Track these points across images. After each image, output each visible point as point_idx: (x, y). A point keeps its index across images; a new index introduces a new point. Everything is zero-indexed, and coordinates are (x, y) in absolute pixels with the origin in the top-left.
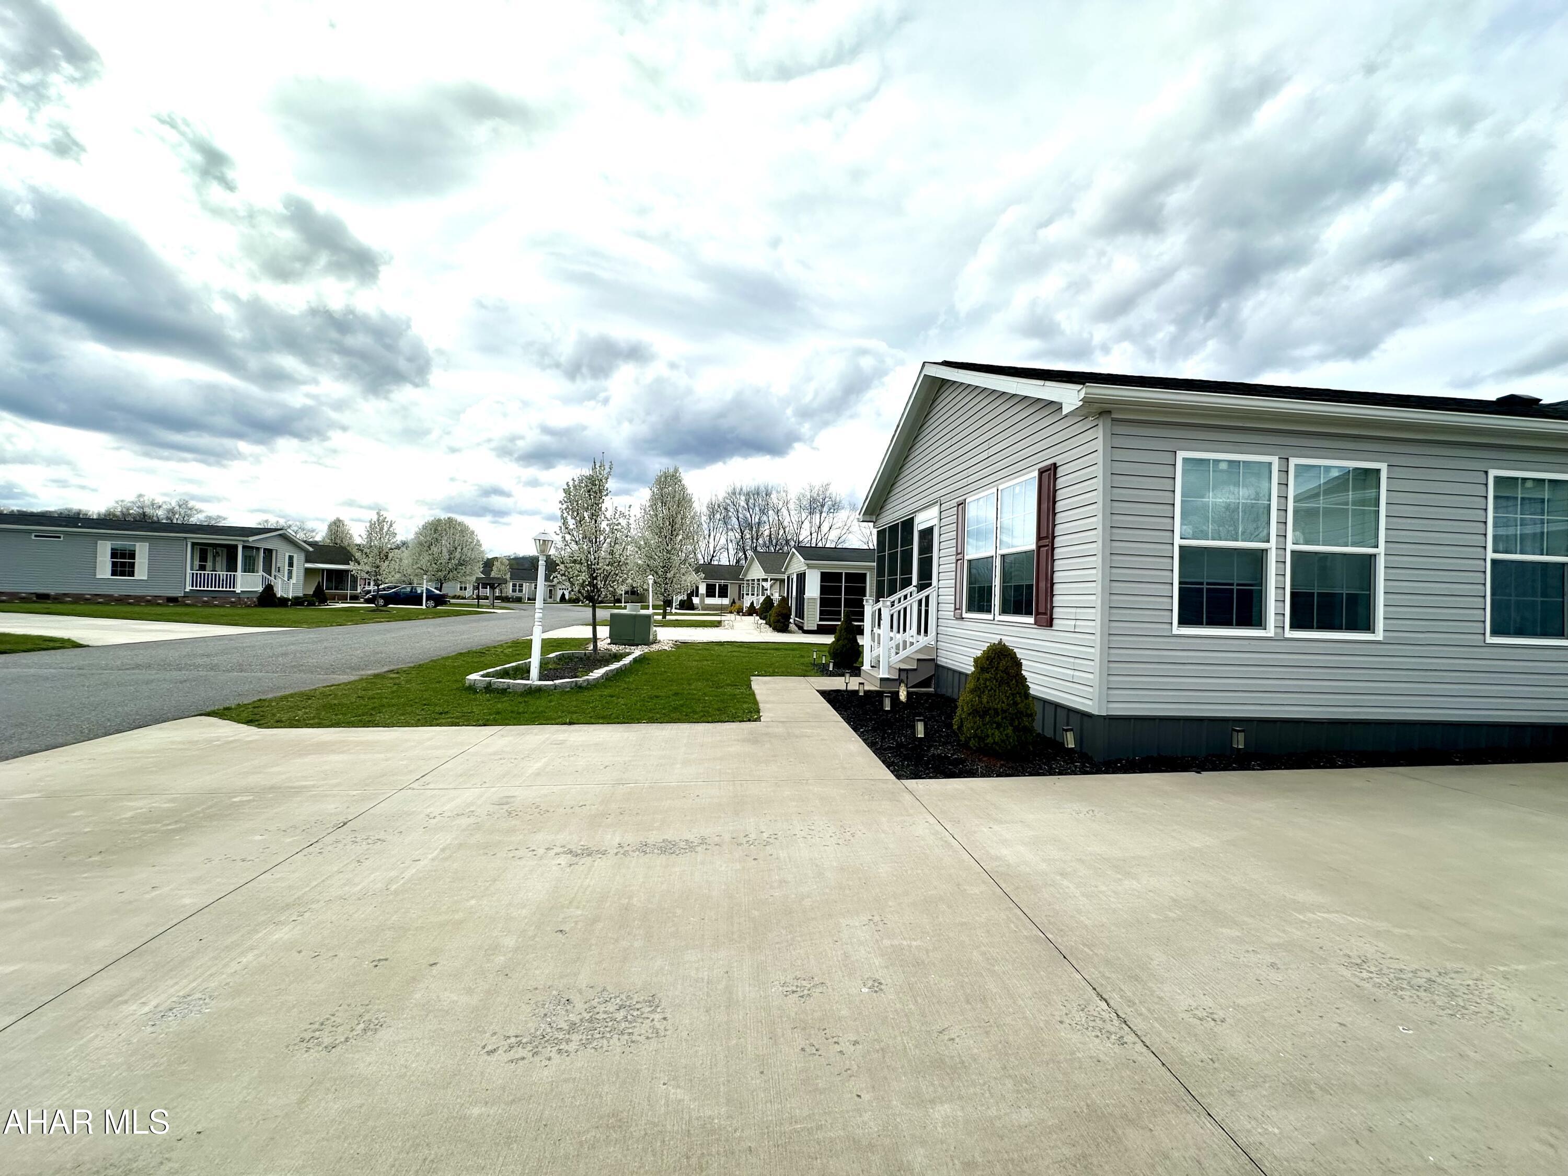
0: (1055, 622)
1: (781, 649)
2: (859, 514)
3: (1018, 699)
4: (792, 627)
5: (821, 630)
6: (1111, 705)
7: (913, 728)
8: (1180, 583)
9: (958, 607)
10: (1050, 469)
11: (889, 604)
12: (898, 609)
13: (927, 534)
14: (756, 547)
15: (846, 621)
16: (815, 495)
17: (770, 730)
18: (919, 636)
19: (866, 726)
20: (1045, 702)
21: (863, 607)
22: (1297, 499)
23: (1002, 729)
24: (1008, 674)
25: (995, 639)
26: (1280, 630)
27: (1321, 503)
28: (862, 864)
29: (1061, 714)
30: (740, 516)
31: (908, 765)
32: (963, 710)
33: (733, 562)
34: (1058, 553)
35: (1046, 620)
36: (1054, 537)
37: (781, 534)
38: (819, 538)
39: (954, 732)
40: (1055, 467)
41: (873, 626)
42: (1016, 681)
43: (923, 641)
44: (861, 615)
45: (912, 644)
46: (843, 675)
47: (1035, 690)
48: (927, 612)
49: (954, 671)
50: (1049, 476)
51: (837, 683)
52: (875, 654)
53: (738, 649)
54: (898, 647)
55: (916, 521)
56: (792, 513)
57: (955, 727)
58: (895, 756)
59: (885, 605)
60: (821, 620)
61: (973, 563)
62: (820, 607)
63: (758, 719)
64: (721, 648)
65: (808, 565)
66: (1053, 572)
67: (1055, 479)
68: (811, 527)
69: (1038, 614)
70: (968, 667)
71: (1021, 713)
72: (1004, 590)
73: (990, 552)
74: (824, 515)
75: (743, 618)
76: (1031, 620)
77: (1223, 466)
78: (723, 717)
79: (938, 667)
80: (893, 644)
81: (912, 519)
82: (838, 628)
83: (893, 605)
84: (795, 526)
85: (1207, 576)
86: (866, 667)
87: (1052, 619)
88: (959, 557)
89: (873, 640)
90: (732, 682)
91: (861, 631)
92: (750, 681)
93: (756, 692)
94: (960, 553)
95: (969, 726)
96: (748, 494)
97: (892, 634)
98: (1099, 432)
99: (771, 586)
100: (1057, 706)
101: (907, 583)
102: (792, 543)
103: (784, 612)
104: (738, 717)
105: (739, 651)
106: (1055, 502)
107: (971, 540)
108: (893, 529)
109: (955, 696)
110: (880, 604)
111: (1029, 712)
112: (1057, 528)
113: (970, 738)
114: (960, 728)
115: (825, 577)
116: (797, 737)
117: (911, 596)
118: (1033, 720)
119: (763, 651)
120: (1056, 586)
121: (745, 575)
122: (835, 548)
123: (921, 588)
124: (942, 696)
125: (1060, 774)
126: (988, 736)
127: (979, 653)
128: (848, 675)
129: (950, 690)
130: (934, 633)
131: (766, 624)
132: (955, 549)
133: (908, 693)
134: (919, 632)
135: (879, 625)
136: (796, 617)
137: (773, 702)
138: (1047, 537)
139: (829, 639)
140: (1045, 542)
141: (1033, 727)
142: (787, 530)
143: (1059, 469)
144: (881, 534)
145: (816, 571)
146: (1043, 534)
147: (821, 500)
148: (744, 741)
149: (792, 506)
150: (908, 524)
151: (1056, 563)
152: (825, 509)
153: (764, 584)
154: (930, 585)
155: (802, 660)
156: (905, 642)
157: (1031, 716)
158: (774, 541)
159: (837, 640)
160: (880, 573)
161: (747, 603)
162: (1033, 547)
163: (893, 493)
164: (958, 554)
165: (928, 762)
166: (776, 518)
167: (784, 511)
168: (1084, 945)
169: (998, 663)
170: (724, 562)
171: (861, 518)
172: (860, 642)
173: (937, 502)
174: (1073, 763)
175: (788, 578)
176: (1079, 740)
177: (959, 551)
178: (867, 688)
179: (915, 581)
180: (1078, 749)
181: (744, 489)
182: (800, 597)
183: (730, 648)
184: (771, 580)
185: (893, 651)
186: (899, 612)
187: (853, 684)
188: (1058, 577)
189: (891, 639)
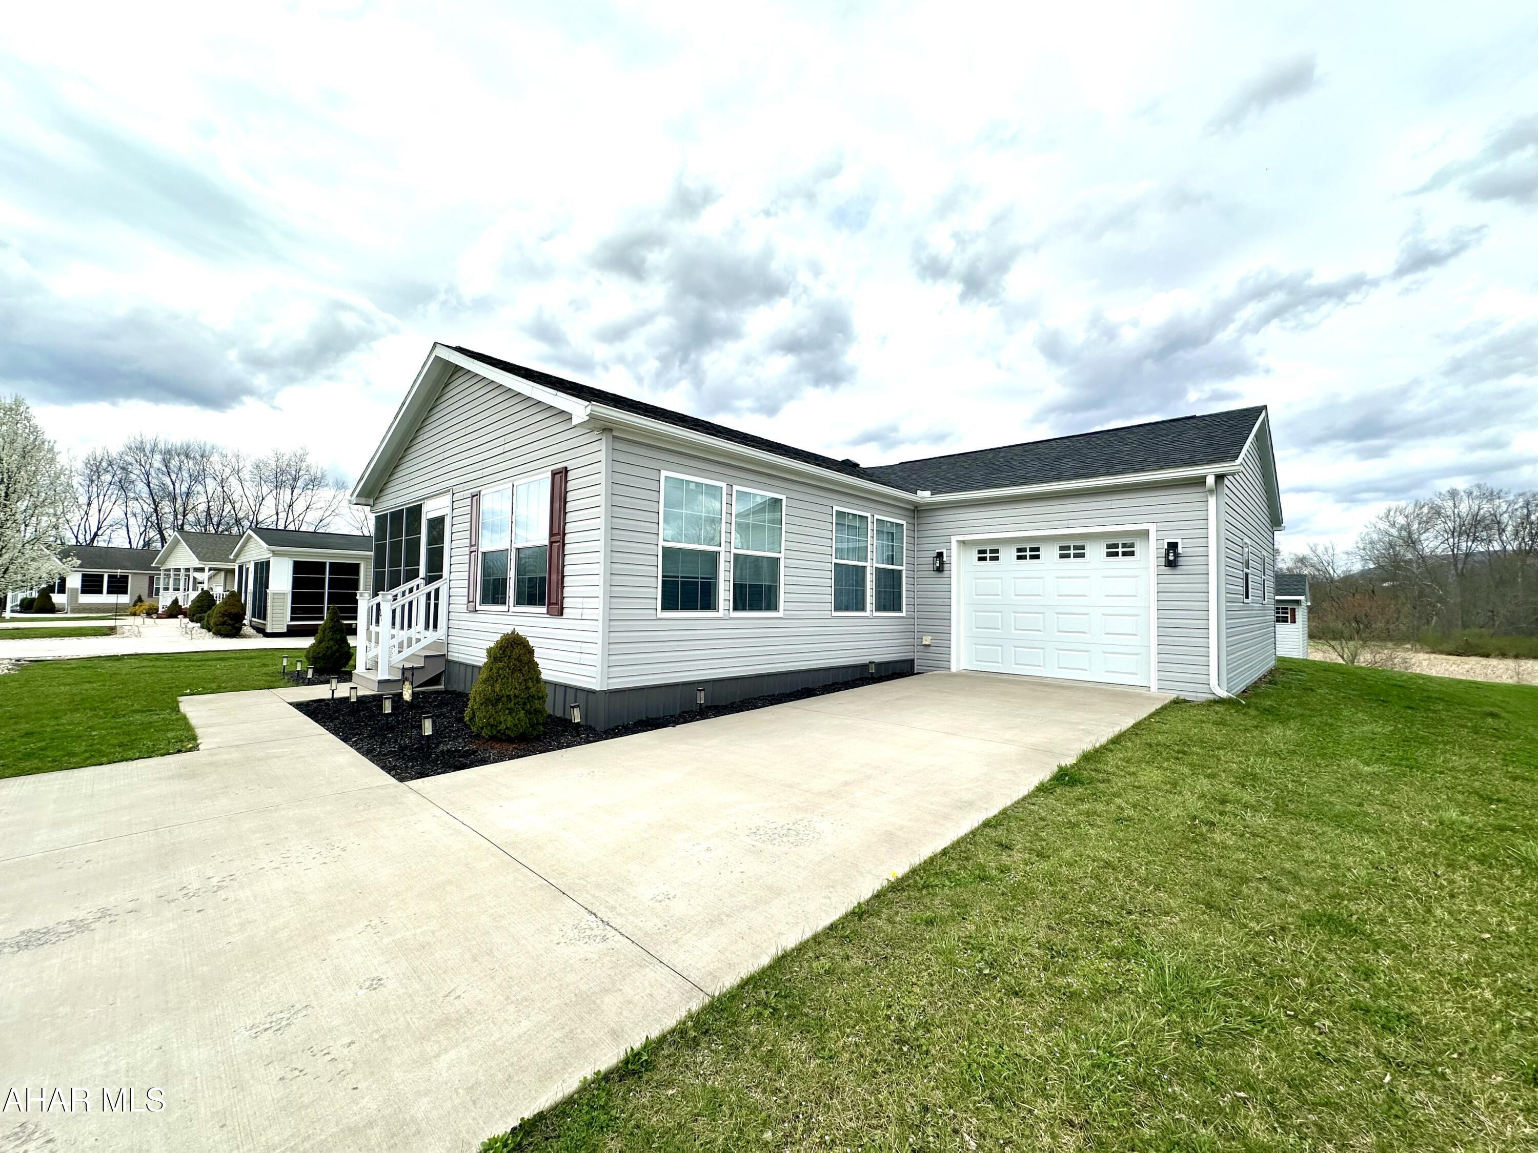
0: (565, 611)
1: (229, 658)
2: (351, 496)
3: (530, 684)
4: (247, 630)
5: (292, 632)
6: (611, 681)
7: (420, 727)
8: (663, 576)
9: (471, 599)
10: (561, 472)
11: (390, 597)
12: (402, 603)
13: (437, 524)
14: (182, 525)
15: (331, 619)
16: (284, 466)
17: (216, 758)
18: (427, 632)
19: (359, 735)
20: (556, 685)
21: (356, 602)
22: (737, 516)
23: (514, 714)
24: (520, 661)
25: (508, 630)
26: (727, 612)
27: (751, 520)
28: (356, 876)
29: (570, 694)
30: (154, 481)
31: (413, 766)
32: (475, 700)
33: (138, 543)
34: (568, 549)
35: (557, 609)
36: (564, 534)
37: (226, 510)
38: (290, 519)
39: (466, 725)
40: (566, 470)
41: (370, 623)
42: (529, 668)
43: (431, 636)
44: (353, 613)
45: (418, 640)
46: (328, 682)
47: (546, 675)
48: (436, 606)
49: (467, 665)
50: (560, 477)
51: (321, 692)
52: (371, 654)
53: (151, 664)
54: (401, 645)
55: (424, 510)
56: (246, 484)
57: (467, 719)
58: (397, 760)
59: (386, 601)
60: (292, 619)
61: (488, 556)
62: (293, 603)
63: (196, 748)
64: (117, 664)
65: (273, 551)
66: (564, 566)
67: (566, 482)
68: (277, 506)
69: (550, 604)
70: (479, 658)
71: (533, 697)
72: (519, 583)
73: (505, 545)
74: (296, 491)
75: (158, 621)
76: (543, 610)
77: (692, 486)
78: (130, 754)
79: (448, 662)
80: (395, 642)
81: (420, 507)
82: (320, 628)
83: (395, 600)
84: (252, 503)
85: (681, 572)
86: (360, 669)
87: (562, 609)
88: (473, 549)
89: (369, 640)
90: (145, 706)
91: (353, 631)
92: (178, 702)
93: (189, 715)
94: (474, 545)
95: (481, 715)
96: (169, 452)
97: (394, 632)
98: (602, 445)
99: (210, 578)
100: (566, 687)
101: (414, 575)
102: (246, 523)
103: (234, 611)
104: (159, 749)
105: (153, 666)
106: (565, 503)
107: (485, 532)
108: (396, 516)
109: (467, 692)
110: (379, 599)
111: (540, 695)
112: (567, 526)
113: (482, 728)
114: (472, 719)
115: (298, 567)
116: (259, 760)
117: (418, 589)
118: (544, 702)
119: (198, 664)
120: (566, 579)
121: (163, 561)
122: (315, 532)
123: (429, 580)
124: (453, 692)
125: (567, 747)
126: (501, 723)
127: (492, 645)
128: (334, 682)
129: (462, 686)
130: (445, 627)
131: (202, 627)
132: (468, 540)
133: (413, 693)
134: (427, 627)
135: (378, 622)
136: (253, 616)
137: (221, 725)
138: (558, 534)
139: (307, 642)
140: (557, 538)
141: (544, 708)
142: (237, 506)
143: (569, 473)
144: (380, 521)
145: (286, 559)
146: (555, 531)
147: (294, 473)
148: (171, 778)
149: (246, 475)
150: (415, 512)
151: (567, 557)
152: (300, 484)
153: (199, 576)
154: (441, 577)
155: (265, 670)
156: (410, 639)
157: (542, 698)
158: (215, 520)
159: (319, 642)
160: (379, 562)
161: (165, 600)
162: (547, 542)
163: (396, 476)
164: (471, 546)
165: (437, 759)
166: (220, 489)
167: (233, 481)
168: (580, 878)
169: (512, 652)
170: (119, 541)
171: (354, 501)
172: (351, 641)
173: (449, 491)
174: (578, 736)
175: (241, 568)
176: (584, 715)
177: (473, 543)
178: (360, 693)
179: (422, 572)
180: (583, 723)
181: (161, 446)
182: (261, 593)
183: (135, 663)
184: (210, 569)
185: (396, 649)
186: (403, 606)
187: (342, 690)
188: (568, 570)
189: (393, 637)
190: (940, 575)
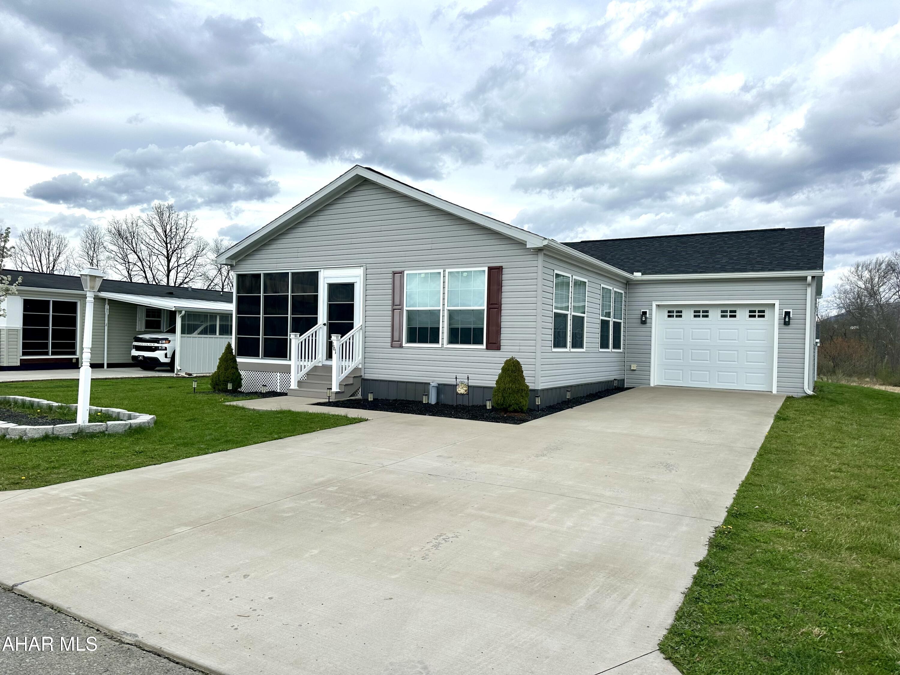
5: (28, 366)
6: (541, 385)
8: (554, 329)
9: (396, 340)
10: (498, 269)
13: (341, 287)
34: (504, 312)
35: (496, 347)
36: (501, 304)
40: (502, 268)
50: (497, 272)
55: (321, 276)
60: (24, 354)
61: (414, 313)
62: (23, 339)
66: (501, 322)
67: (502, 274)
69: (489, 343)
76: (482, 347)
79: (366, 380)
87: (500, 346)
88: (397, 307)
98: (538, 258)
101: (305, 321)
106: (502, 286)
108: (274, 275)
112: (503, 300)
120: (503, 330)
130: (360, 358)
132: (390, 301)
138: (497, 304)
140: (495, 306)
143: (504, 270)
145: (18, 298)
146: (493, 302)
151: (503, 318)
162: (483, 308)
164: (394, 305)
173: (361, 266)
177: (397, 304)
179: (323, 320)
188: (504, 325)
190: (644, 326)
